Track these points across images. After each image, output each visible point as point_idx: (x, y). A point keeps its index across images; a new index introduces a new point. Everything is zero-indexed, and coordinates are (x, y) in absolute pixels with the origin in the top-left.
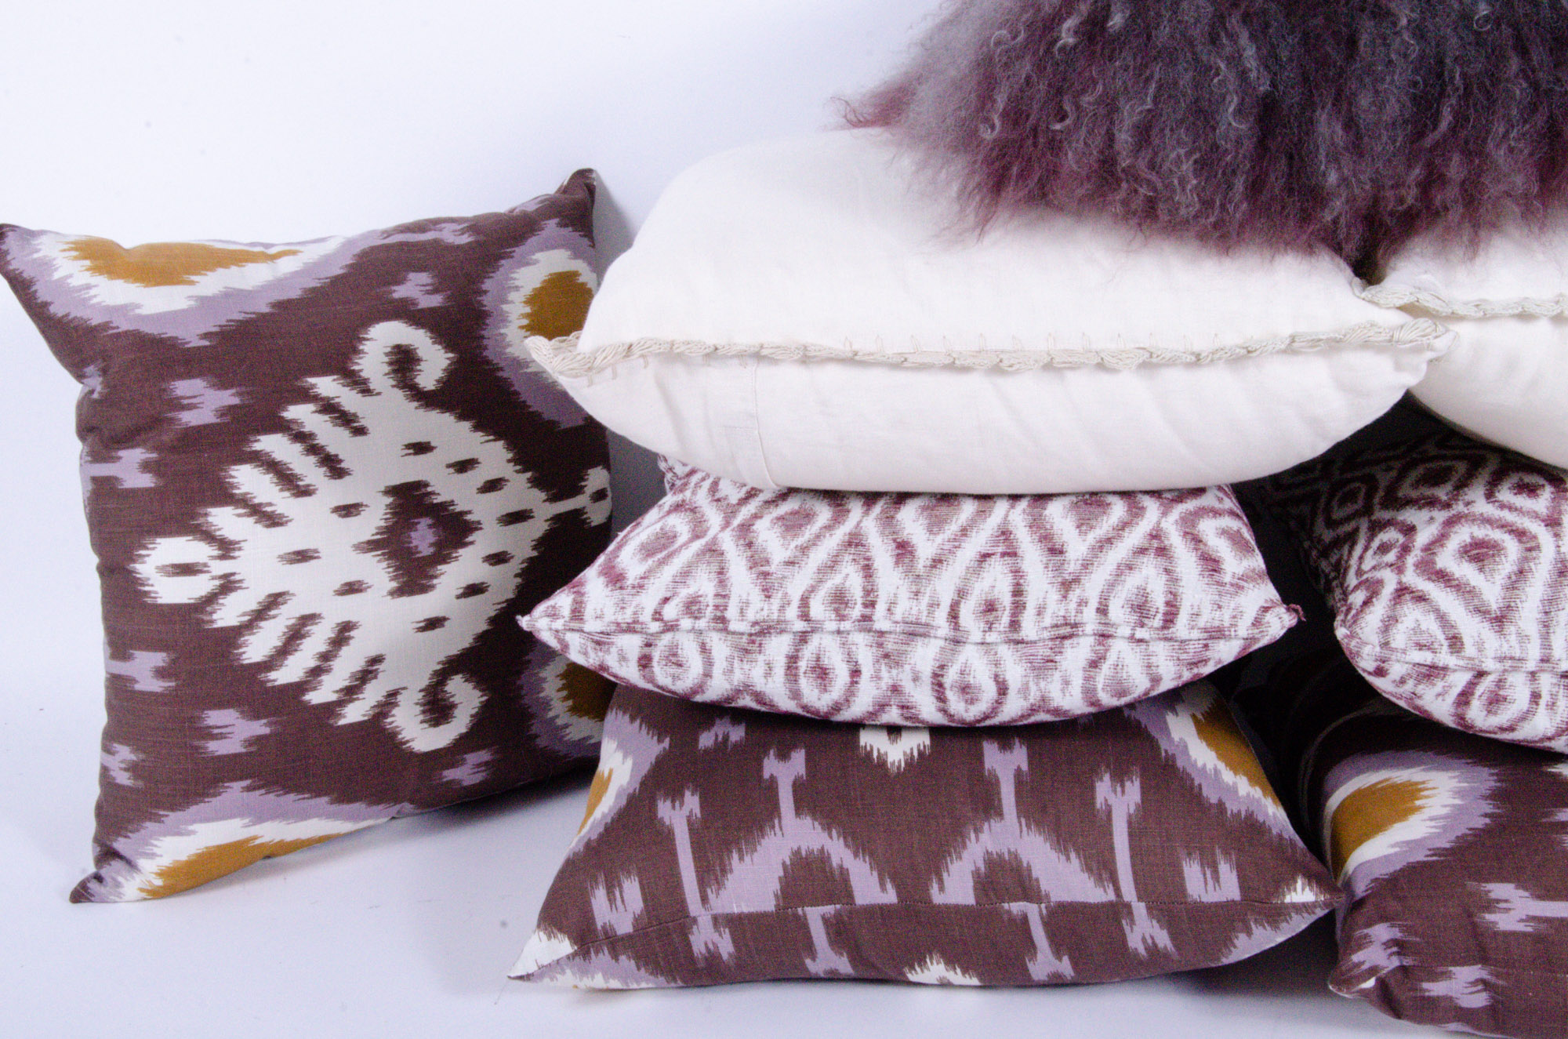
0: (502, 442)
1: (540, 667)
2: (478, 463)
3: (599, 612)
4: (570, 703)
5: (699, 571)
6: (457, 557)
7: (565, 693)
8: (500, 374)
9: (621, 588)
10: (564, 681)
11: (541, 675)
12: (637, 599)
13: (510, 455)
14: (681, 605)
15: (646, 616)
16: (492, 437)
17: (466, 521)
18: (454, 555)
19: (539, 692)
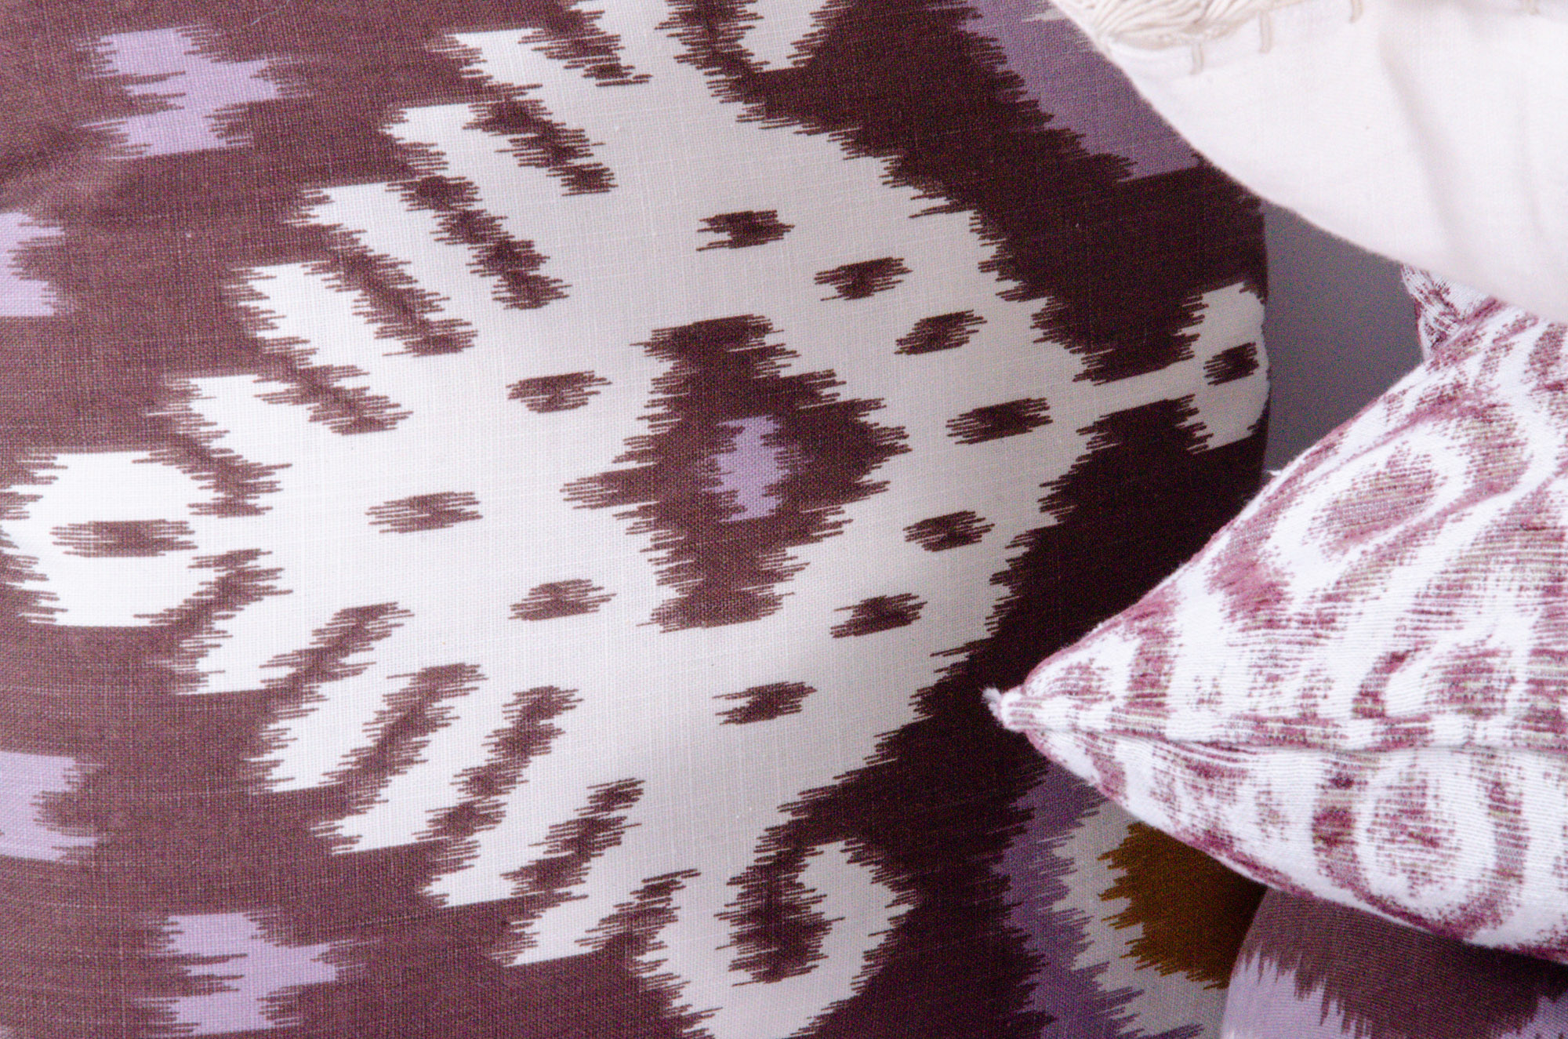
0: (969, 214)
1: (1056, 832)
2: (904, 271)
3: (1207, 688)
4: (1137, 931)
5: (1491, 583)
6: (839, 524)
7: (1122, 904)
8: (969, 26)
9: (1271, 624)
10: (1122, 873)
11: (1058, 852)
12: (1314, 656)
13: (990, 252)
14: (1437, 675)
15: (1337, 704)
16: (941, 202)
17: (865, 429)
18: (831, 519)
19: (1049, 900)
